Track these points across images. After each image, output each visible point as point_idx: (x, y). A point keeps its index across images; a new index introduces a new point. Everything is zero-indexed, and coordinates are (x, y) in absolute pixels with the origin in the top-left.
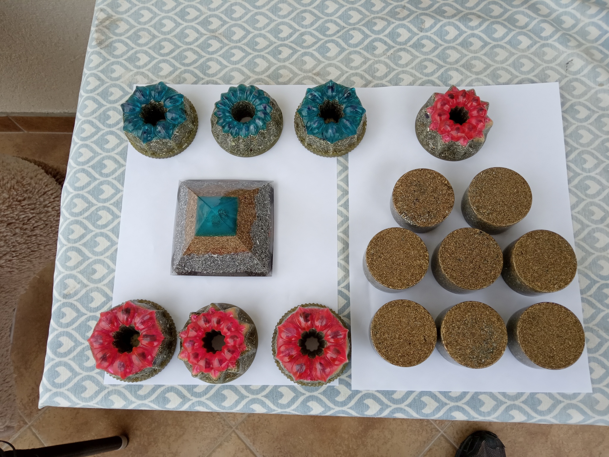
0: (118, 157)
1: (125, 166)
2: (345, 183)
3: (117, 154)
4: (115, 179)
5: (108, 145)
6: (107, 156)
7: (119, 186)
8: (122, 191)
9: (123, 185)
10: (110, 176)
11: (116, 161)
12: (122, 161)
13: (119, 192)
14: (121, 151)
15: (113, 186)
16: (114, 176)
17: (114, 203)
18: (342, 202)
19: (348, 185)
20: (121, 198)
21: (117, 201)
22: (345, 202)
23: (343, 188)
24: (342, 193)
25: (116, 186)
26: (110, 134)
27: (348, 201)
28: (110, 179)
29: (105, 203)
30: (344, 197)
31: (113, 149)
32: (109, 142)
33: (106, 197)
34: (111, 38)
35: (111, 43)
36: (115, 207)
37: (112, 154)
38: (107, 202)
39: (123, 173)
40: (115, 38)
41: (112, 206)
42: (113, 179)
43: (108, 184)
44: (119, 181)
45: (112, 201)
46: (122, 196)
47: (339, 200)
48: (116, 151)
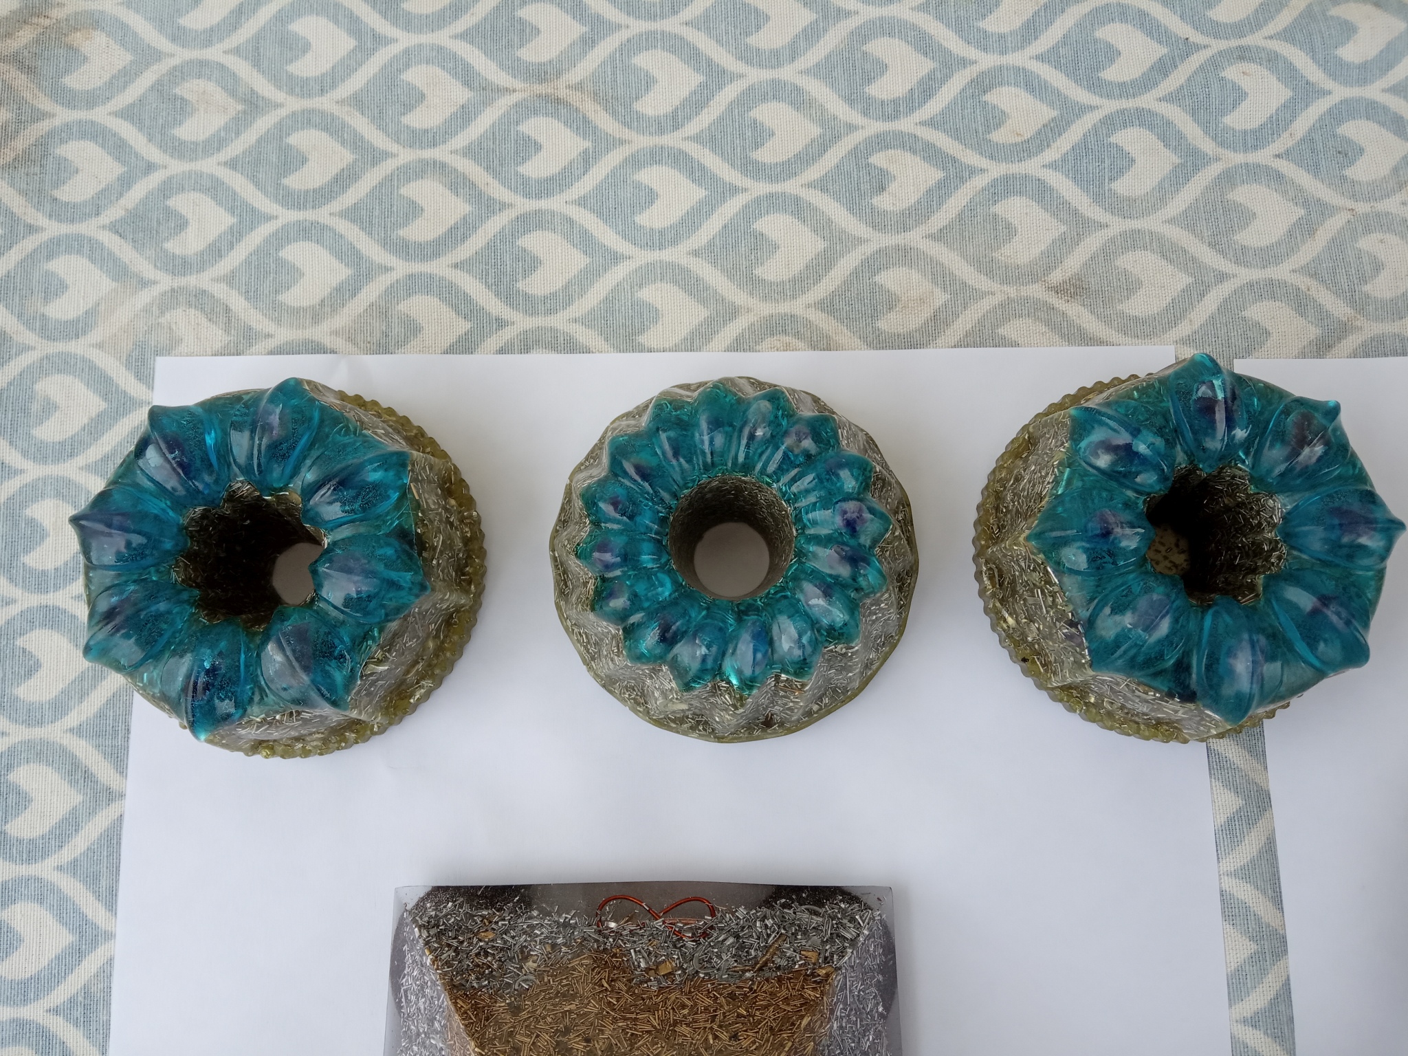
0: (85, 751)
1: (122, 796)
2: (1264, 893)
3: (78, 731)
4: (73, 868)
5: (32, 682)
6: (29, 745)
7: (94, 910)
8: (109, 936)
9: (110, 900)
10: (45, 854)
11: (77, 773)
12: (103, 771)
13: (94, 943)
14: (101, 715)
15: (65, 911)
16: (66, 855)
17: (72, 1001)
18: (1257, 1000)
19: (1277, 900)
20: (106, 972)
21: (86, 990)
22: (1274, 1002)
23: (1258, 919)
24: (1253, 947)
25: (77, 910)
26: (43, 625)
27: (1284, 994)
28: (45, 869)
29: (25, 1001)
30: (1263, 972)
31: (59, 707)
32: (37, 665)
33: (31, 970)
34: (44, 115)
35: (43, 145)
36: (76, 1025)
37: (55, 732)
38: (37, 998)
39: (112, 839)
40: (63, 116)
41: (60, 1020)
42: (60, 868)
43: (40, 900)
44: (92, 881)
45: (60, 995)
46: (110, 961)
47: (1238, 985)
48: (73, 718)
